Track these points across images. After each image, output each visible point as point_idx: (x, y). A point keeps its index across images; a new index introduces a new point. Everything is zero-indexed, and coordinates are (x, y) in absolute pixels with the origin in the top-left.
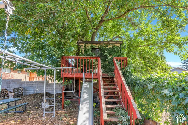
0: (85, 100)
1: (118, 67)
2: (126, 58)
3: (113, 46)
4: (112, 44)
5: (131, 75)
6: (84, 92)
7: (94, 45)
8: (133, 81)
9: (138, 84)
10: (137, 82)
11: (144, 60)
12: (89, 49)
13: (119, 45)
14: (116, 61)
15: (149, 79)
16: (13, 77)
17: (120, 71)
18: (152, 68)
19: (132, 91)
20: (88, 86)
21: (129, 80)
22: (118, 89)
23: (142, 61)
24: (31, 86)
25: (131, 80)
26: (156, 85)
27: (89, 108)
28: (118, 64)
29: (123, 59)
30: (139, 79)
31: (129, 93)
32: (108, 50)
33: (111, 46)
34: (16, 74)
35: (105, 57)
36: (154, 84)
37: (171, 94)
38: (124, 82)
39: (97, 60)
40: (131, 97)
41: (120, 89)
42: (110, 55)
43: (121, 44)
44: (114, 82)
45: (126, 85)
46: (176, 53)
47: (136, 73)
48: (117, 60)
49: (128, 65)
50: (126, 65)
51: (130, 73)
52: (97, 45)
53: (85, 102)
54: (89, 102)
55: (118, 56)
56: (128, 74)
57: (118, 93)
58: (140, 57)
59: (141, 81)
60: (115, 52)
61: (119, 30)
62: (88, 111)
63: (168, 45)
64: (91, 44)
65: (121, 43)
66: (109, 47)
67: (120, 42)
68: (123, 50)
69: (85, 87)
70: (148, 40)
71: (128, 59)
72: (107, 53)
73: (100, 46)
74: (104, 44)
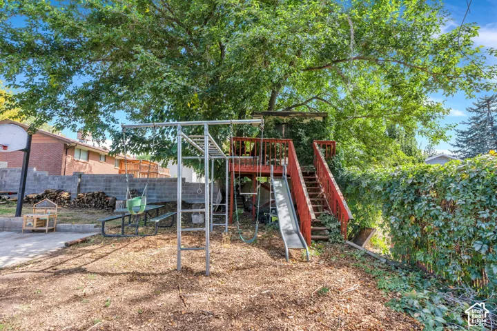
0: (281, 202)
1: (323, 158)
2: (334, 142)
3: (312, 121)
4: (310, 116)
5: (342, 170)
6: (277, 193)
7: (280, 117)
8: (345, 180)
9: (351, 182)
10: (351, 180)
11: (365, 143)
12: (271, 125)
13: (320, 119)
14: (317, 148)
15: (364, 175)
16: (91, 171)
17: (325, 164)
18: (378, 159)
19: (343, 191)
20: (281, 185)
21: (339, 178)
22: (323, 190)
23: (362, 144)
24: (152, 187)
25: (342, 177)
26: (371, 183)
27: (289, 211)
28: (321, 152)
29: (329, 144)
30: (353, 176)
31: (340, 193)
32: (302, 126)
33: (308, 121)
34: (97, 162)
35: (299, 138)
36: (368, 181)
37: (381, 190)
38: (333, 179)
39: (287, 145)
40: (342, 198)
41: (325, 190)
42: (307, 135)
43: (324, 118)
44: (315, 179)
45: (335, 183)
46: (422, 132)
47: (350, 165)
48: (319, 145)
49: (337, 153)
50: (334, 154)
51: (340, 166)
52: (285, 119)
53: (282, 205)
54: (287, 205)
55: (321, 138)
56: (336, 169)
57: (323, 196)
58: (358, 137)
59: (355, 179)
60: (315, 131)
61: (319, 85)
62: (289, 215)
63: (407, 117)
64: (275, 117)
65: (325, 116)
66: (305, 121)
67: (324, 113)
68: (328, 128)
69: (277, 185)
70: (371, 109)
71: (336, 143)
72: (301, 132)
73: (289, 119)
74: (297, 117)
